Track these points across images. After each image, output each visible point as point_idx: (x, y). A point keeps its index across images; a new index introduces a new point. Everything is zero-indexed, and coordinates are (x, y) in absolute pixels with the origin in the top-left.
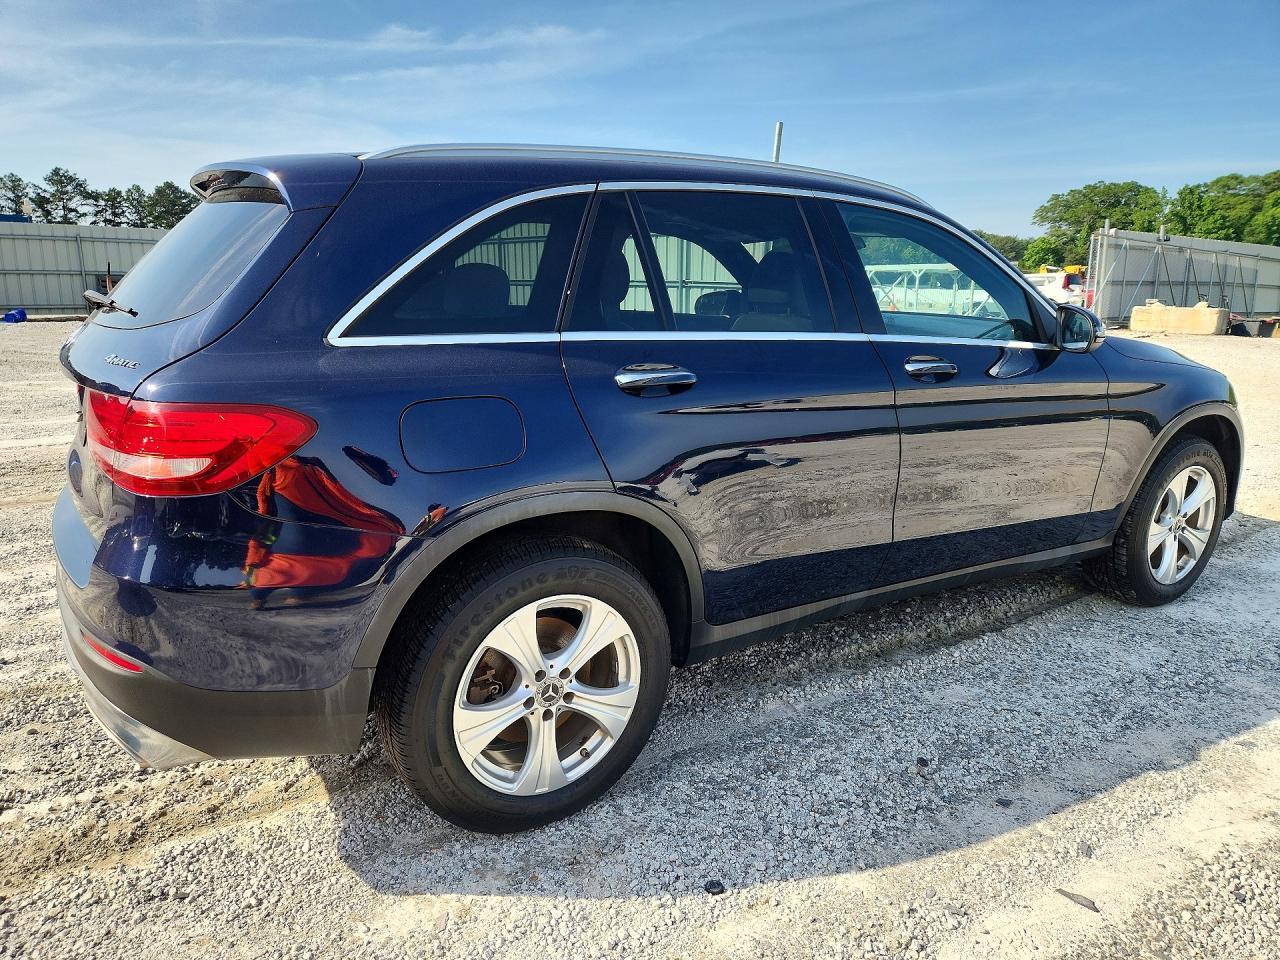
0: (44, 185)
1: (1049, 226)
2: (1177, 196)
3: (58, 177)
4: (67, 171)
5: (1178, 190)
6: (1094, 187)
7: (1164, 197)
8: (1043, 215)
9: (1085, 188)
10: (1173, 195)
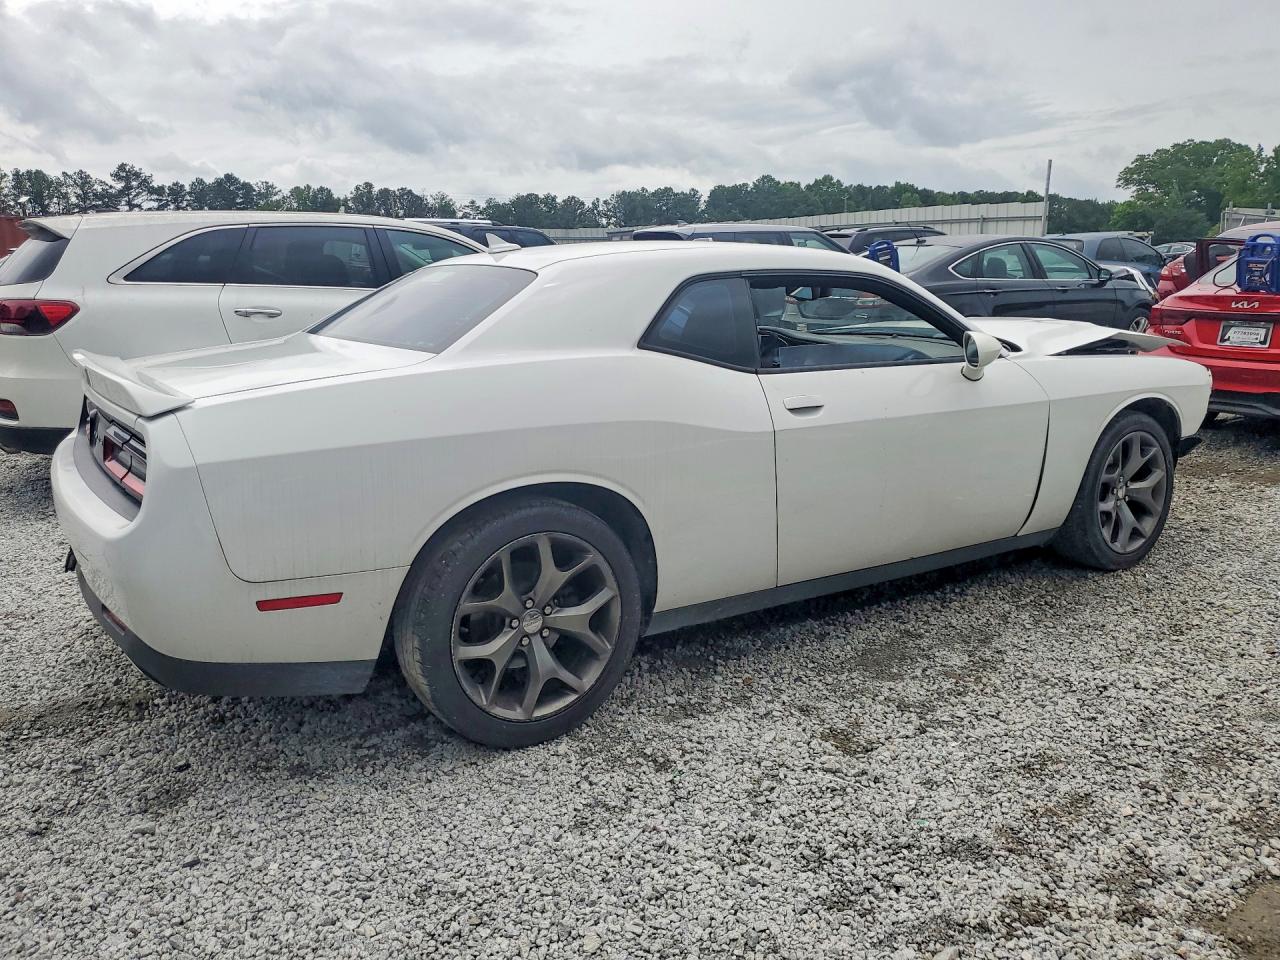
0: (110, 181)
1: (1135, 188)
2: (1273, 154)
3: (124, 173)
4: (133, 167)
5: (1273, 148)
6: (1183, 146)
7: (1259, 155)
8: (1127, 178)
9: (1173, 147)
10: (1268, 153)
